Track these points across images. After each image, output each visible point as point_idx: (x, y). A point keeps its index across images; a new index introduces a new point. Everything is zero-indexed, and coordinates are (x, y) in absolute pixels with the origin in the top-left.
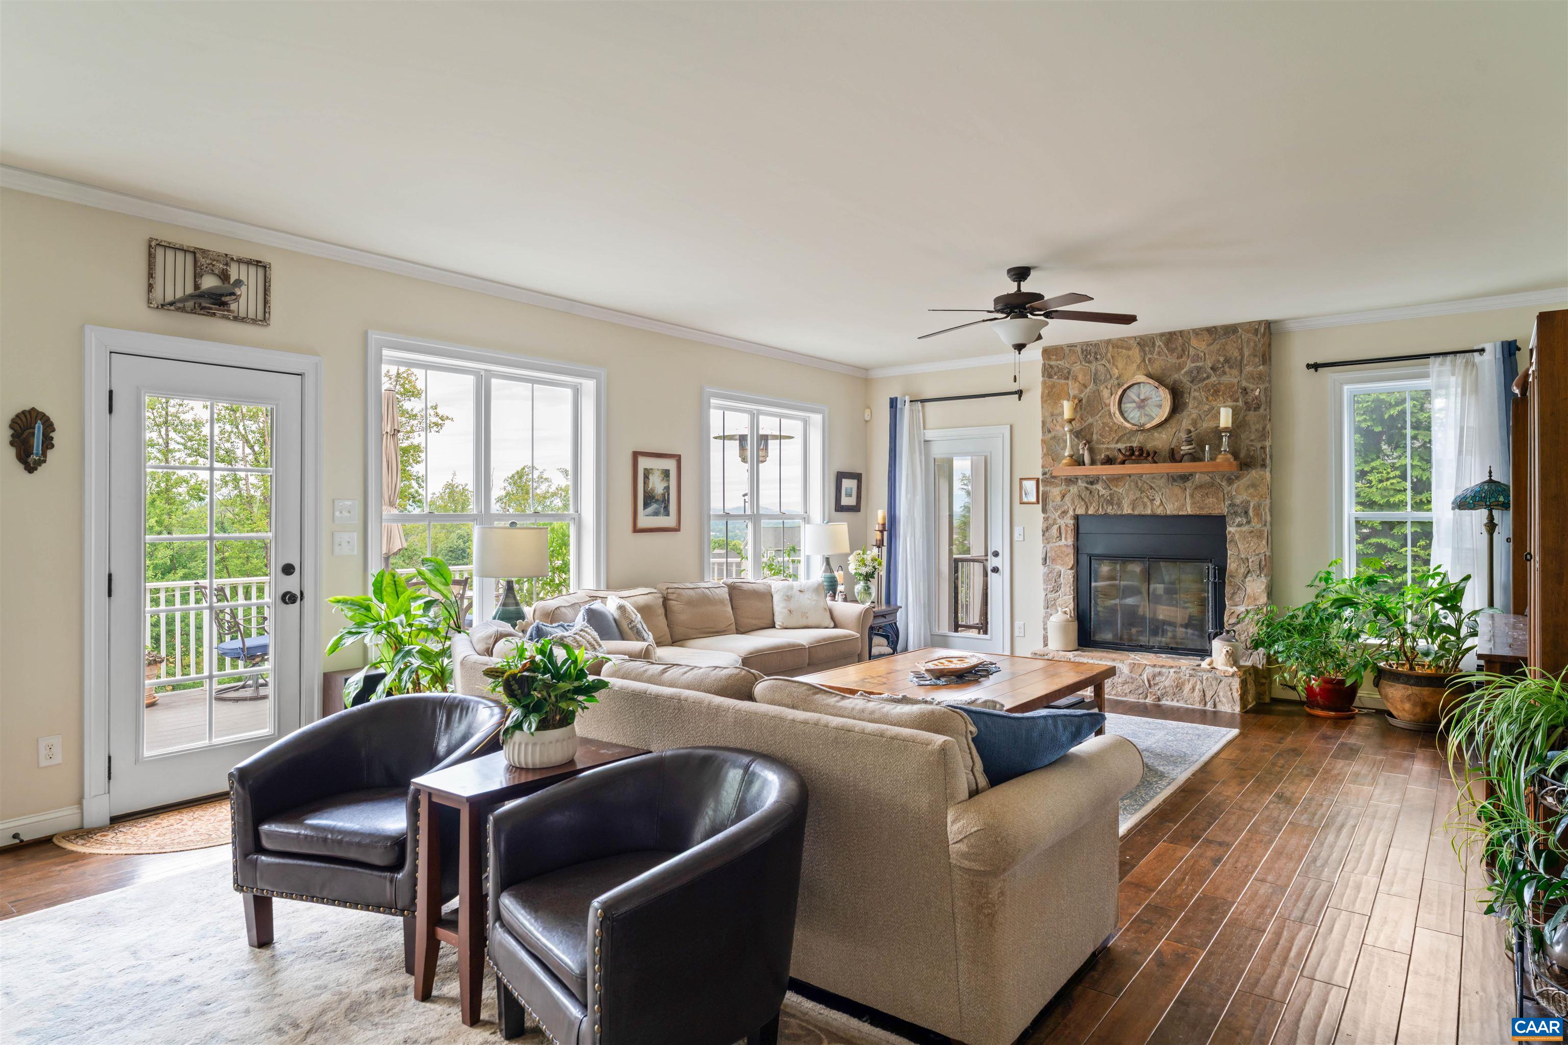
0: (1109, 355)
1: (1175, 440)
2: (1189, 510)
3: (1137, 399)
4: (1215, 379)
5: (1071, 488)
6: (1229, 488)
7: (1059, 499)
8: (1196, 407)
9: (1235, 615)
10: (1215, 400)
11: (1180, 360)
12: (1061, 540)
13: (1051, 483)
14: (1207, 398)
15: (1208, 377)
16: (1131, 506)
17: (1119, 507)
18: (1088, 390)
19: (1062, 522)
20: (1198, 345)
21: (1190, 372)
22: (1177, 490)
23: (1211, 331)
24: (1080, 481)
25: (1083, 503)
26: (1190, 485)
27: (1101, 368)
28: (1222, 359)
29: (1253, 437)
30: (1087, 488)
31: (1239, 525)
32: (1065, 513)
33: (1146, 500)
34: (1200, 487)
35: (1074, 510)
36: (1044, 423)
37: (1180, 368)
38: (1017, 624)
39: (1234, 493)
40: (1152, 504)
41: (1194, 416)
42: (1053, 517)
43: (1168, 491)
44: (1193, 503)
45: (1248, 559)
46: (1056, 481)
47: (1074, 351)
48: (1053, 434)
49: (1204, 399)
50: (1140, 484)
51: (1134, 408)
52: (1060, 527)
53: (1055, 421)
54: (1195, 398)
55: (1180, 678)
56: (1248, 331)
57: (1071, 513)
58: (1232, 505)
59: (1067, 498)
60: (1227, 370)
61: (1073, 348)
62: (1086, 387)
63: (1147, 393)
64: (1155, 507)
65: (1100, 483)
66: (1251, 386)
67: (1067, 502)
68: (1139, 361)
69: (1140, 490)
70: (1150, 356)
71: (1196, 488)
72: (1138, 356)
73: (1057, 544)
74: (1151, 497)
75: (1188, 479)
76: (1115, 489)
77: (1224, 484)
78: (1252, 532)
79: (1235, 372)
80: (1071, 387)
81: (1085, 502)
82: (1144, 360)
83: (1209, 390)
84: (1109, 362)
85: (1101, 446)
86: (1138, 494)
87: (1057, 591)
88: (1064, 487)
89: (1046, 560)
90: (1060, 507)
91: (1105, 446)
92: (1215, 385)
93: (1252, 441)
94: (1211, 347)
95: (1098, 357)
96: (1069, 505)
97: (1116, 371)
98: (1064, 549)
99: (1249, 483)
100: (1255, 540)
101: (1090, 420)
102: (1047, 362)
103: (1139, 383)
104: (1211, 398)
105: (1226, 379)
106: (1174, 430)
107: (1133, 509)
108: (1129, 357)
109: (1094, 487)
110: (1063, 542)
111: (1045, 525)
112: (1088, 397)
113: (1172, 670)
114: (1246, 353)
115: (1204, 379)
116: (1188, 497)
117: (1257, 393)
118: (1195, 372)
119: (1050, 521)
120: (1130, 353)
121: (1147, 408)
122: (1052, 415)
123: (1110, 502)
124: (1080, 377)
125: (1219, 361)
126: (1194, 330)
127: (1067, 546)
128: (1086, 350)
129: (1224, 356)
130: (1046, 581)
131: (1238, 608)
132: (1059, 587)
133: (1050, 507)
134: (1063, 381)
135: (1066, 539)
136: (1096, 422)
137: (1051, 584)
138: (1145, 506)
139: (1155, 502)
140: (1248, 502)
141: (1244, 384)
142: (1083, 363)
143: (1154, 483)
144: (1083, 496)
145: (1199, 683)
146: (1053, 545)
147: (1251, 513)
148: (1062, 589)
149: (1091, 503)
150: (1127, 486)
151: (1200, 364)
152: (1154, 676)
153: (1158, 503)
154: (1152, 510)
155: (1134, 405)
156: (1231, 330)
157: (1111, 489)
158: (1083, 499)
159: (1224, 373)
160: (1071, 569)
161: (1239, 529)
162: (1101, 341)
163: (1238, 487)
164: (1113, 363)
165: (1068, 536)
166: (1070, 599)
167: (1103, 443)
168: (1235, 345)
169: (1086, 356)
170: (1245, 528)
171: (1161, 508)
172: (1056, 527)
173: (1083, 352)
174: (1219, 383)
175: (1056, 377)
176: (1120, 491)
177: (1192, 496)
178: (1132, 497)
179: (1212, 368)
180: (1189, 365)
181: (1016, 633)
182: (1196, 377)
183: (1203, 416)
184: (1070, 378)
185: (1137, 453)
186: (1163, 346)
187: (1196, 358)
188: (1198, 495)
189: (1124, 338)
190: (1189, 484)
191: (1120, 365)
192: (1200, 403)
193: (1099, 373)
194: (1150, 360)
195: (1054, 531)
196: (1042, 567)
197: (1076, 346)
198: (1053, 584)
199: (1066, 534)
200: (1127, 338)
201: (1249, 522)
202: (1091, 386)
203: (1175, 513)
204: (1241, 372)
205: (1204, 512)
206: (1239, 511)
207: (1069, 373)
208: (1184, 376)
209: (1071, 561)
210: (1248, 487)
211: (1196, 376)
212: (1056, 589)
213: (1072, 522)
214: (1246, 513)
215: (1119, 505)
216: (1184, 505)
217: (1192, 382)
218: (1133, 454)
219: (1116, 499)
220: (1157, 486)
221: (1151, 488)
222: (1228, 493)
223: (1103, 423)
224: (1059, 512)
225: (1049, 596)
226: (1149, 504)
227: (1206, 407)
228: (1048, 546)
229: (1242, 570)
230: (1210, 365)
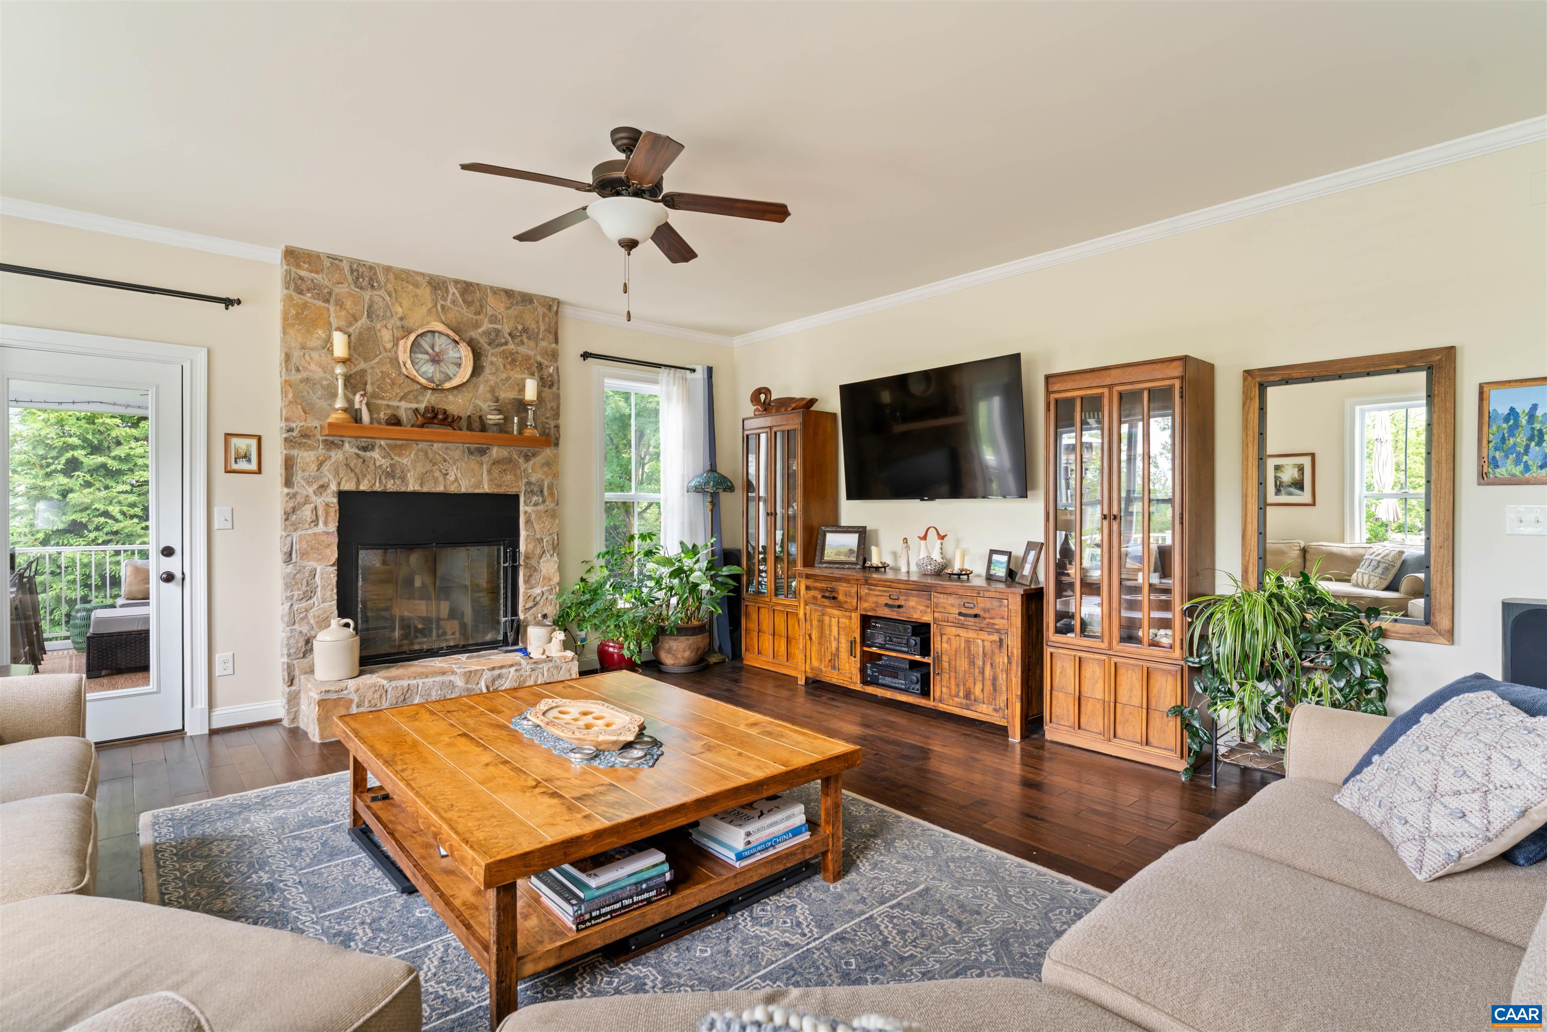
0: (389, 286)
1: (471, 407)
2: (486, 487)
3: (430, 351)
4: (513, 347)
5: (333, 454)
6: (526, 466)
7: (314, 467)
8: (494, 373)
9: (532, 598)
10: (512, 370)
11: (478, 317)
12: (317, 525)
13: (301, 445)
14: (504, 366)
15: (506, 343)
16: (419, 481)
17: (403, 481)
18: (359, 324)
19: (319, 501)
20: (495, 305)
21: (487, 333)
22: (474, 465)
23: (509, 293)
24: (347, 445)
25: (352, 475)
26: (487, 459)
27: (376, 299)
28: (520, 327)
29: (548, 415)
30: (358, 455)
31: (536, 505)
32: (324, 487)
33: (437, 474)
34: (496, 462)
35: (339, 484)
36: (288, 358)
37: (477, 325)
38: (218, 657)
39: (530, 471)
40: (445, 479)
41: (492, 383)
42: (305, 493)
43: (464, 464)
44: (491, 480)
45: (542, 539)
46: (309, 442)
47: (338, 266)
48: (304, 375)
49: (502, 366)
50: (431, 455)
51: (427, 361)
52: (316, 507)
53: (307, 357)
54: (492, 363)
55: (522, 676)
56: (543, 306)
57: (333, 487)
58: (529, 483)
59: (326, 468)
60: (525, 340)
61: (337, 262)
62: (356, 320)
63: (443, 346)
64: (448, 483)
65: (377, 450)
66: (546, 362)
67: (327, 473)
68: (430, 306)
69: (431, 461)
70: (443, 303)
71: (494, 464)
72: (429, 298)
73: (310, 532)
74: (444, 471)
75: (485, 453)
76: (397, 458)
77: (521, 460)
78: (547, 511)
79: (532, 344)
80: (333, 315)
81: (356, 474)
82: (435, 306)
83: (507, 358)
84: (390, 295)
85: (379, 402)
86: (429, 466)
87: (311, 598)
88: (321, 450)
89: (291, 555)
90: (316, 479)
91: (384, 402)
92: (513, 354)
93: (547, 418)
94: (510, 311)
95: (375, 284)
96: (331, 477)
97: (399, 310)
98: (324, 538)
99: (544, 461)
100: (549, 519)
101: (362, 365)
102: (293, 269)
103: (433, 332)
104: (508, 366)
105: (523, 350)
106: (470, 395)
107: (421, 485)
108: (417, 296)
109: (368, 454)
110: (321, 527)
111: (291, 505)
112: (360, 333)
113: (512, 670)
114: (542, 328)
115: (502, 345)
116: (485, 473)
117: (551, 371)
118: (493, 335)
119: (300, 499)
120: (419, 291)
121: (442, 364)
122: (303, 347)
123: (391, 475)
124: (349, 304)
125: (516, 328)
126: (491, 288)
127: (328, 533)
128: (357, 271)
129: (523, 324)
130: (288, 586)
131: (534, 590)
132: (314, 591)
133: (298, 478)
134: (320, 303)
135: (326, 523)
136: (373, 369)
137: (299, 589)
138: (436, 481)
139: (448, 477)
140: (543, 480)
141: (539, 359)
142: (353, 287)
143: (448, 454)
144: (352, 465)
145: (540, 676)
146: (303, 532)
147: (546, 492)
148: (319, 593)
149: (365, 476)
150: (412, 456)
151: (498, 327)
152: (494, 681)
153: (451, 478)
154: (445, 487)
155: (426, 357)
156: (527, 299)
157: (392, 459)
158: (352, 470)
159: (522, 343)
160: (333, 565)
161: (535, 508)
162: (378, 265)
163: (534, 465)
164: (396, 298)
165: (330, 519)
166: (331, 606)
167: (383, 398)
168: (532, 316)
169: (358, 278)
170: (540, 508)
171: (456, 484)
172: (309, 507)
173: (352, 272)
174: (517, 353)
175: (309, 295)
176: (405, 461)
177: (489, 472)
178: (420, 469)
179: (510, 334)
180: (486, 326)
181: (218, 670)
182: (494, 341)
183: (500, 385)
184: (332, 301)
185: (440, 417)
186: (457, 295)
187: (494, 319)
188: (496, 472)
189: (409, 270)
190: (485, 459)
191: (406, 303)
192: (497, 369)
193: (376, 307)
194: (443, 307)
195: (306, 512)
196: (284, 566)
197: (341, 261)
198: (304, 588)
199: (326, 517)
200: (413, 272)
201: (544, 501)
202: (364, 321)
203: (471, 491)
204: (537, 346)
205: (502, 490)
206: (535, 489)
207: (330, 294)
208: (481, 335)
209: (333, 554)
210: (543, 465)
211: (494, 338)
212: (308, 595)
213: (335, 500)
214: (542, 491)
215: (403, 479)
216: (481, 482)
217: (490, 344)
218: (435, 417)
219: (398, 471)
220: (451, 458)
221: (445, 460)
222: (524, 470)
223: (382, 372)
224: (315, 486)
225: (295, 607)
226: (441, 479)
227: (504, 376)
228: (295, 535)
229: (538, 551)
230: (508, 331)
